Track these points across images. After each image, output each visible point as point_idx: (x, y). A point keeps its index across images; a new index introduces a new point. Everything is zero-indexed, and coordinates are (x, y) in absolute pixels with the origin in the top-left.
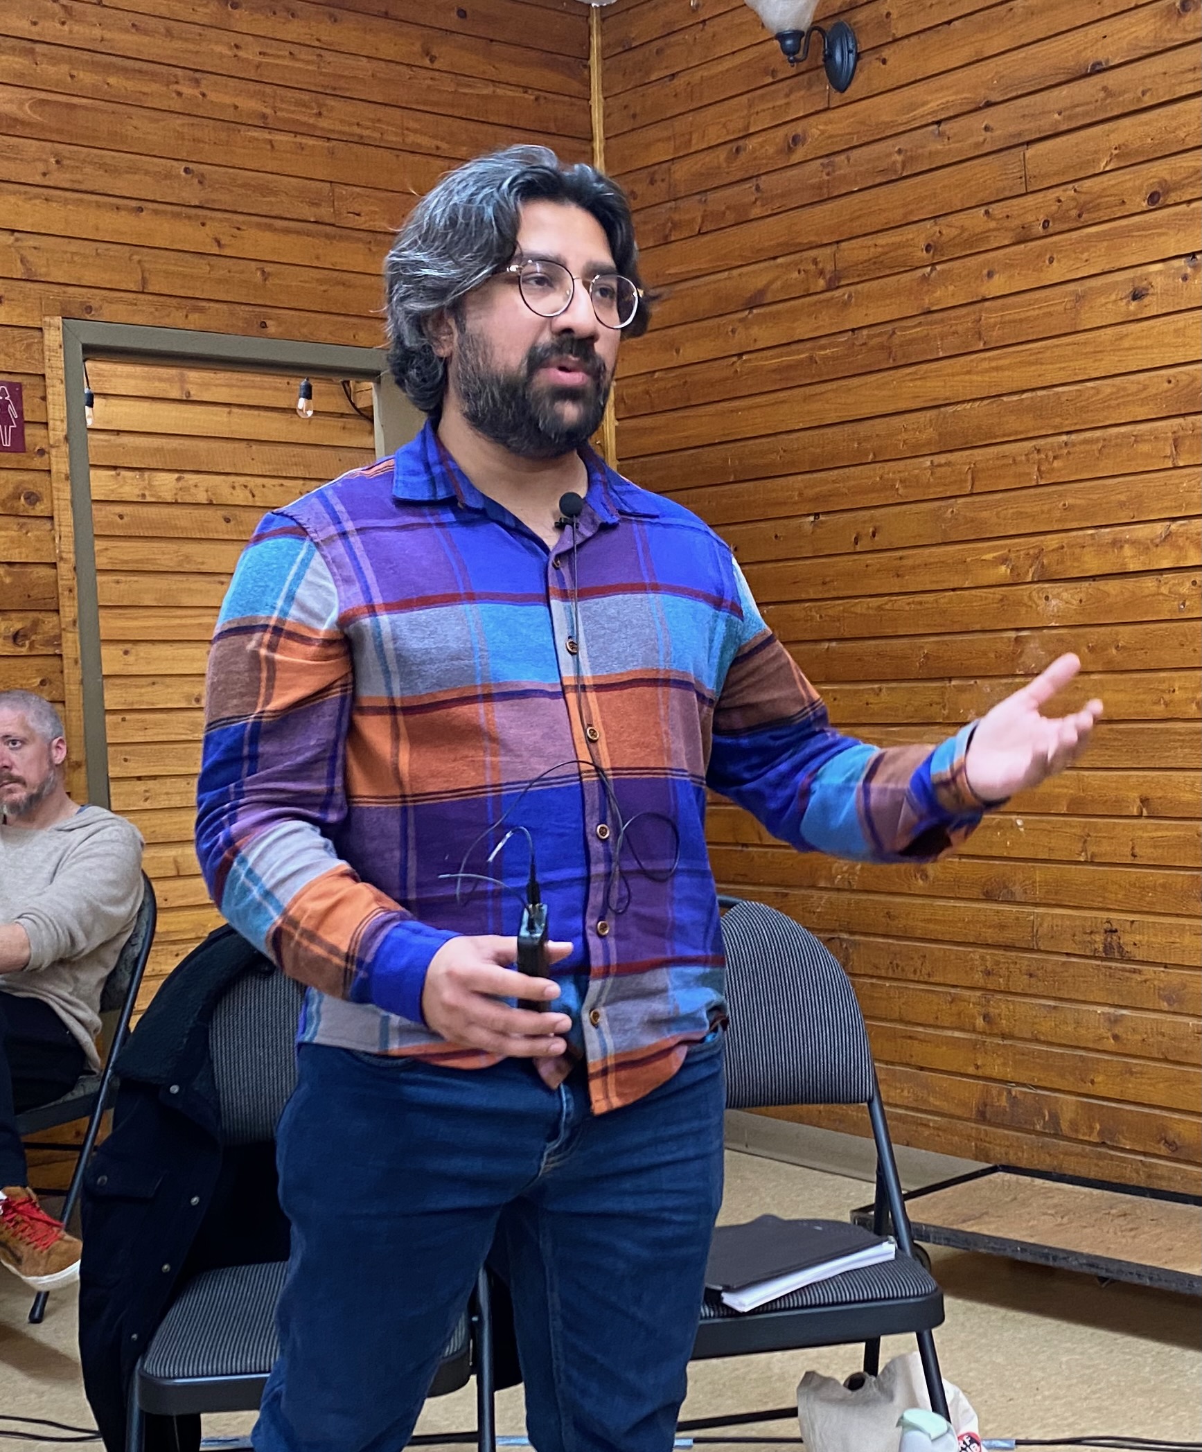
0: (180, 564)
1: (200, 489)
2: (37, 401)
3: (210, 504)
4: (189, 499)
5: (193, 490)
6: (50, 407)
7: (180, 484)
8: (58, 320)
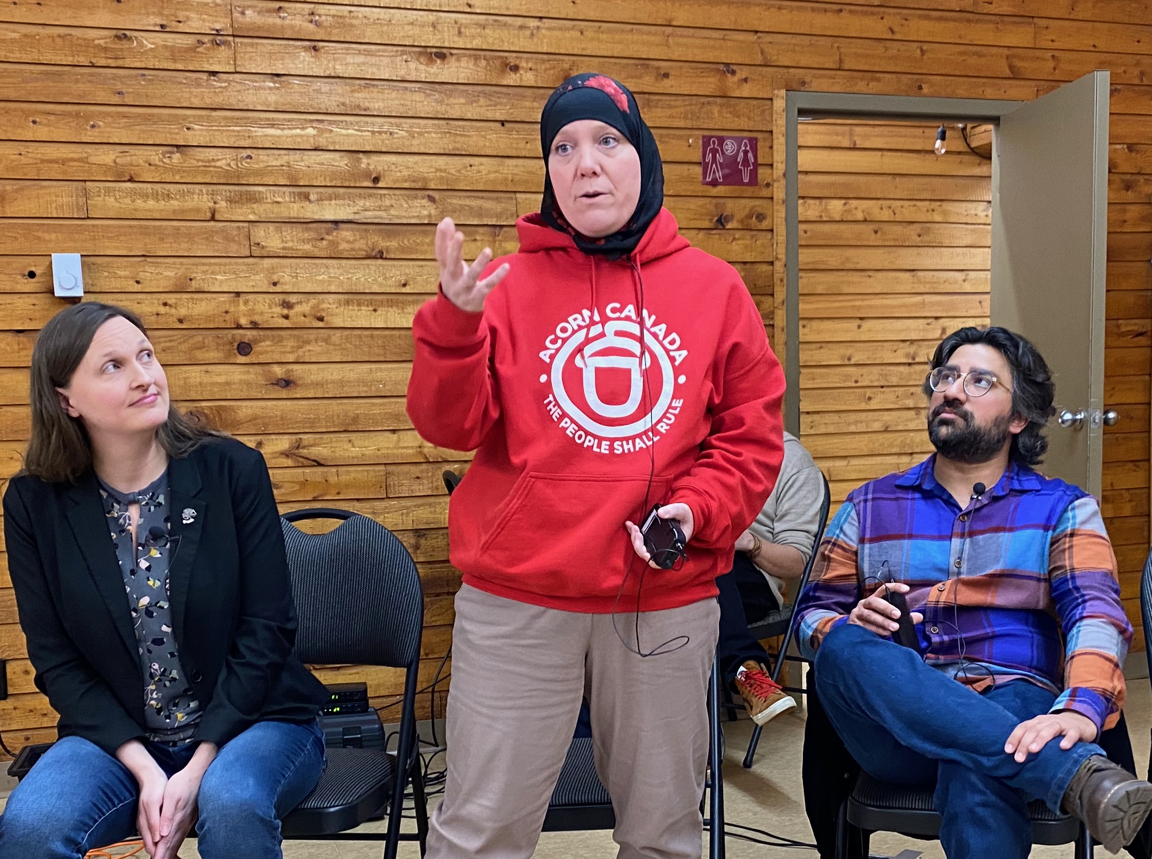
0: (843, 263)
1: (859, 209)
2: (767, 149)
3: (865, 221)
4: (850, 218)
5: (854, 212)
6: (775, 154)
7: (847, 207)
8: (783, 92)
